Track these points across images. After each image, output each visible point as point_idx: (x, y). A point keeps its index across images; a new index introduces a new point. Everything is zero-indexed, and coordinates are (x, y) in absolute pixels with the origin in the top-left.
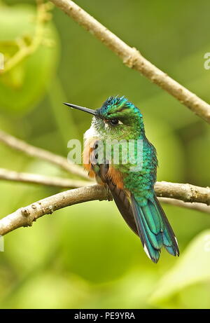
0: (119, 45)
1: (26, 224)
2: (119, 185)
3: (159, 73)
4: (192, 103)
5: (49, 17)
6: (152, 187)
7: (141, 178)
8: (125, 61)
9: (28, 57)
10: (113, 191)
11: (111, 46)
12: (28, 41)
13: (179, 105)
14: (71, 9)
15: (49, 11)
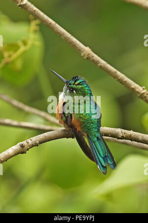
0: (79, 45)
1: (23, 152)
2: (78, 129)
3: (103, 62)
4: (122, 80)
5: (37, 28)
6: (99, 130)
7: (92, 124)
8: (82, 55)
9: (25, 52)
10: (75, 132)
11: (74, 46)
12: (25, 43)
13: (115, 81)
14: (50, 23)
15: (37, 25)
